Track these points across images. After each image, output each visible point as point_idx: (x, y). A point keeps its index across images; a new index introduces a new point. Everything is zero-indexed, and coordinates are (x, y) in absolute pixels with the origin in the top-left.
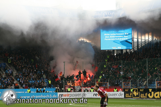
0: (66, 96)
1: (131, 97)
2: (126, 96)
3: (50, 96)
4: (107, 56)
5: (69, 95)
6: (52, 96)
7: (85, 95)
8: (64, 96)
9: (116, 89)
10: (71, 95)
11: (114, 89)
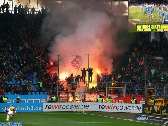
0: (56, 108)
1: (151, 112)
2: (145, 111)
3: (31, 108)
4: (140, 42)
5: (62, 107)
6: (34, 108)
7: (87, 107)
8: (53, 108)
9: (135, 100)
10: (64, 106)
11: (132, 100)
